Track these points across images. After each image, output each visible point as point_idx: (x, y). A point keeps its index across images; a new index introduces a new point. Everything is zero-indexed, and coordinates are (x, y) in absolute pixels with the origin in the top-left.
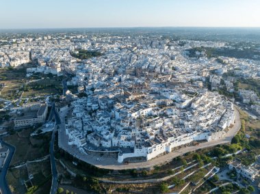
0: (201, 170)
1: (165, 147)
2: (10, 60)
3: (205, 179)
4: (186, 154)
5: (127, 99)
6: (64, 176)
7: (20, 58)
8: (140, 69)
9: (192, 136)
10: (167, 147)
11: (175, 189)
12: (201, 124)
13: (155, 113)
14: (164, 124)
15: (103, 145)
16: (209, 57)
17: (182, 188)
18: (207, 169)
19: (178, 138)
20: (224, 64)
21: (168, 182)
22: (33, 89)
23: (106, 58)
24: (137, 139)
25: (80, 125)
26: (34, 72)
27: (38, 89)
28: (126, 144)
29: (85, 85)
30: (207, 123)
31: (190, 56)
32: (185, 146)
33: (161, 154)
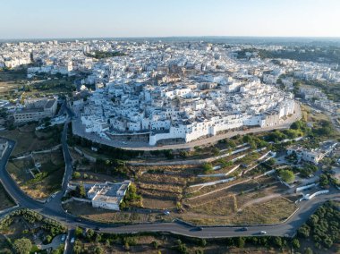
0: (253, 154)
1: (207, 127)
2: (5, 60)
3: (258, 162)
4: (234, 138)
5: (159, 82)
6: (80, 162)
7: (18, 58)
8: (176, 66)
9: (241, 120)
10: (211, 128)
11: (221, 170)
12: (253, 108)
13: (195, 94)
14: (206, 107)
15: (131, 129)
16: (263, 58)
17: (230, 169)
18: (261, 153)
19: (224, 118)
20: (282, 65)
21: (214, 163)
22: (37, 89)
23: (132, 57)
24: (174, 118)
25: (101, 111)
26: (36, 73)
27: (43, 89)
28: (159, 125)
29: (105, 82)
30: (260, 108)
31: (238, 58)
32: (233, 130)
33: (203, 137)
